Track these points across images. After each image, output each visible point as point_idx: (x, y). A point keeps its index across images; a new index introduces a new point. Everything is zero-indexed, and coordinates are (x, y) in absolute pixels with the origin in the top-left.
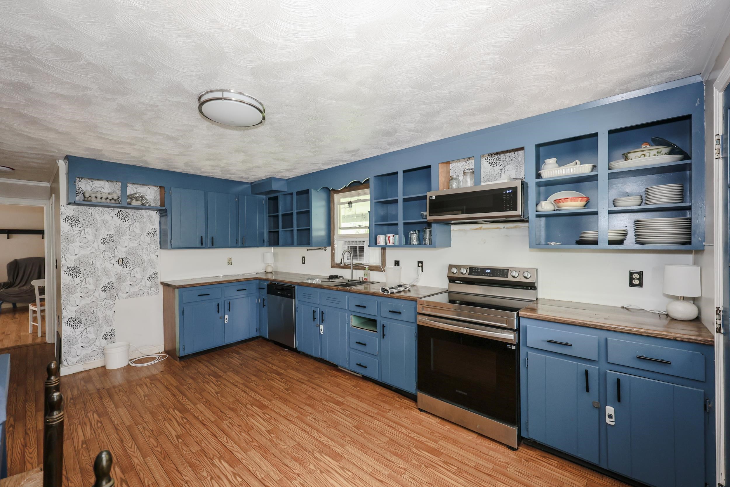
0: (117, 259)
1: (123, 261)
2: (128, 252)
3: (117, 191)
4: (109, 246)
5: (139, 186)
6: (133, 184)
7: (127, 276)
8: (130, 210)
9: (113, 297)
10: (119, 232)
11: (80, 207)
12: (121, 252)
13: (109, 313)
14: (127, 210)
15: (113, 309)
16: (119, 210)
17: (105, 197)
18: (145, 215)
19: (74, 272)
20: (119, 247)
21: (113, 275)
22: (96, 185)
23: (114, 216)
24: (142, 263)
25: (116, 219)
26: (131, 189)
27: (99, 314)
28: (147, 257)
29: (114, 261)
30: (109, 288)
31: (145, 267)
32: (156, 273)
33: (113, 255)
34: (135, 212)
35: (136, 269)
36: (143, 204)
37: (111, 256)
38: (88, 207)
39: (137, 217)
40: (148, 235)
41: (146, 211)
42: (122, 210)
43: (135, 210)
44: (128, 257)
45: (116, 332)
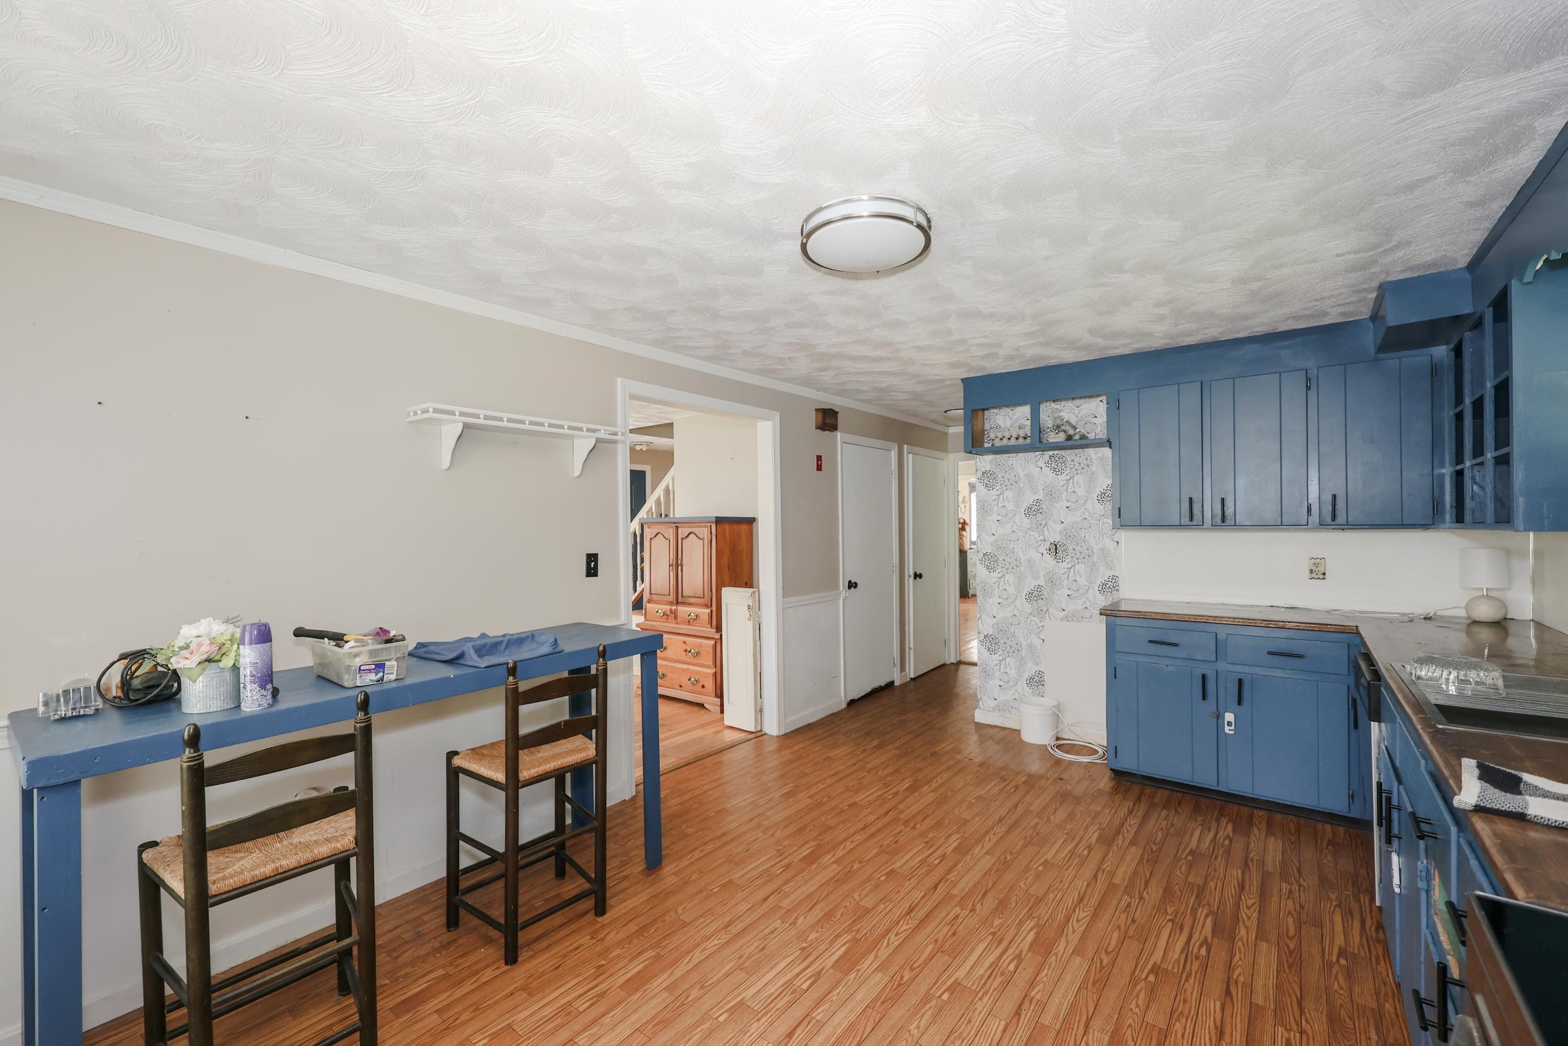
0: (1047, 545)
1: (1055, 549)
2: (1065, 533)
3: (1048, 419)
4: (1035, 521)
5: (1083, 401)
6: (1073, 399)
7: (1063, 579)
8: (1068, 452)
9: (1041, 613)
10: (1052, 494)
11: (997, 456)
12: (1054, 534)
13: (1037, 642)
14: (1063, 452)
15: (1042, 636)
16: (1051, 453)
17: (1015, 436)
18: (1094, 457)
19: (990, 560)
20: (1050, 523)
21: (1042, 574)
22: (1017, 415)
23: (1043, 466)
24: (1089, 556)
25: (1047, 471)
26: (1049, 412)
27: (1022, 639)
28: (1097, 544)
29: (1042, 549)
30: (1035, 595)
31: (1094, 564)
32: (1114, 578)
33: (1042, 537)
34: (1076, 455)
35: (1077, 567)
36: (1069, 438)
37: (1039, 539)
38: (1008, 455)
39: (1079, 463)
40: (1099, 498)
41: (1096, 449)
42: (1056, 452)
43: (1077, 451)
44: (1064, 542)
45: (1045, 678)
